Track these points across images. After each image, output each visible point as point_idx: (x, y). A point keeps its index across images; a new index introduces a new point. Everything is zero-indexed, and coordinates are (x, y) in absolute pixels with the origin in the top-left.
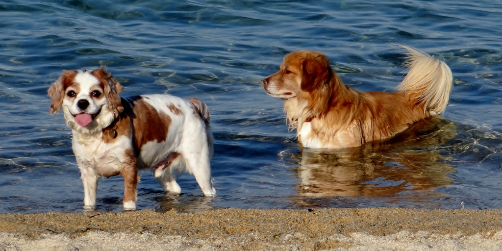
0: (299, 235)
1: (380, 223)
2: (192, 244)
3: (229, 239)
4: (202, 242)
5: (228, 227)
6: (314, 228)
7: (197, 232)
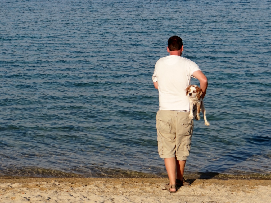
0: (247, 185)
1: (264, 183)
2: (225, 187)
3: (233, 186)
4: (227, 186)
5: (233, 183)
6: (251, 184)
7: (226, 184)
